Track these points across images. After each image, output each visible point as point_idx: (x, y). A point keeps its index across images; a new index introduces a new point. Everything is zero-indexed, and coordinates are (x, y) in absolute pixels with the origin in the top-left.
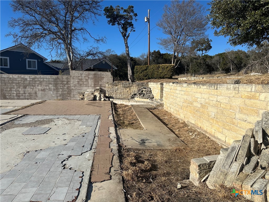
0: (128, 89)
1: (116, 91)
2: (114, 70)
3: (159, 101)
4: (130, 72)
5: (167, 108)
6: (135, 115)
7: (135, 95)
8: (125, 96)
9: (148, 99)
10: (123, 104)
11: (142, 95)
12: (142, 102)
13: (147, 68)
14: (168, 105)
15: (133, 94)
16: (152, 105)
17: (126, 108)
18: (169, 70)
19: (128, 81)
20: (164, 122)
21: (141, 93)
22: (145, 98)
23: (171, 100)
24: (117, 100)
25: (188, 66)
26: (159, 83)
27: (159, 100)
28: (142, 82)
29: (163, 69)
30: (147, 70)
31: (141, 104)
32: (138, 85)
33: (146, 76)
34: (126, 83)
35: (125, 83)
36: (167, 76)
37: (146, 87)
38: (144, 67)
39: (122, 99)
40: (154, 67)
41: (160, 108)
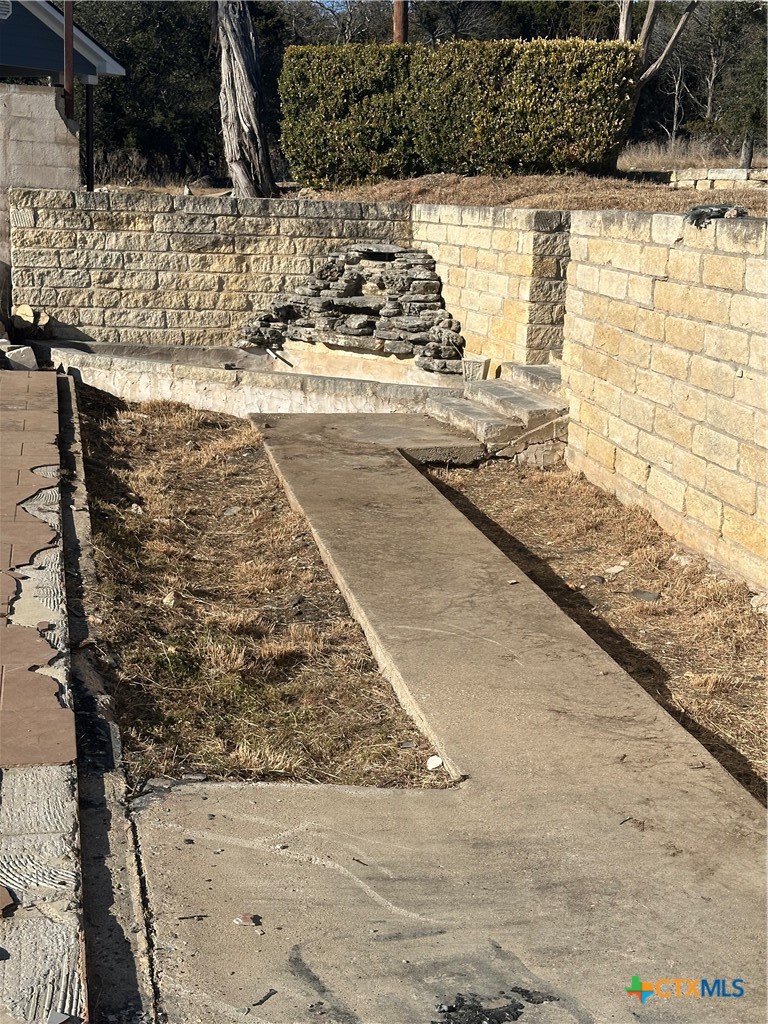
0: (221, 263)
1: (110, 280)
2: (93, 80)
3: (522, 383)
4: (236, 103)
5: (609, 461)
6: (307, 545)
7: (289, 314)
8: (192, 323)
9: (410, 355)
10: (181, 407)
11: (356, 321)
12: (360, 386)
13: (393, 70)
14: (623, 434)
15: (267, 306)
16: (456, 421)
17: (205, 456)
18: (592, 96)
19: (225, 182)
20: (611, 632)
21: (347, 301)
22: (381, 352)
23: (660, 389)
24: (119, 362)
25: (693, 80)
26: (521, 214)
27: (522, 378)
28: (349, 195)
29: (546, 79)
30: (391, 88)
31: (353, 410)
32: (319, 227)
33: (384, 146)
34: (208, 201)
35: (196, 202)
36: (574, 149)
37: (393, 249)
38: (370, 64)
39: (164, 354)
40: (463, 65)
41: (532, 455)
